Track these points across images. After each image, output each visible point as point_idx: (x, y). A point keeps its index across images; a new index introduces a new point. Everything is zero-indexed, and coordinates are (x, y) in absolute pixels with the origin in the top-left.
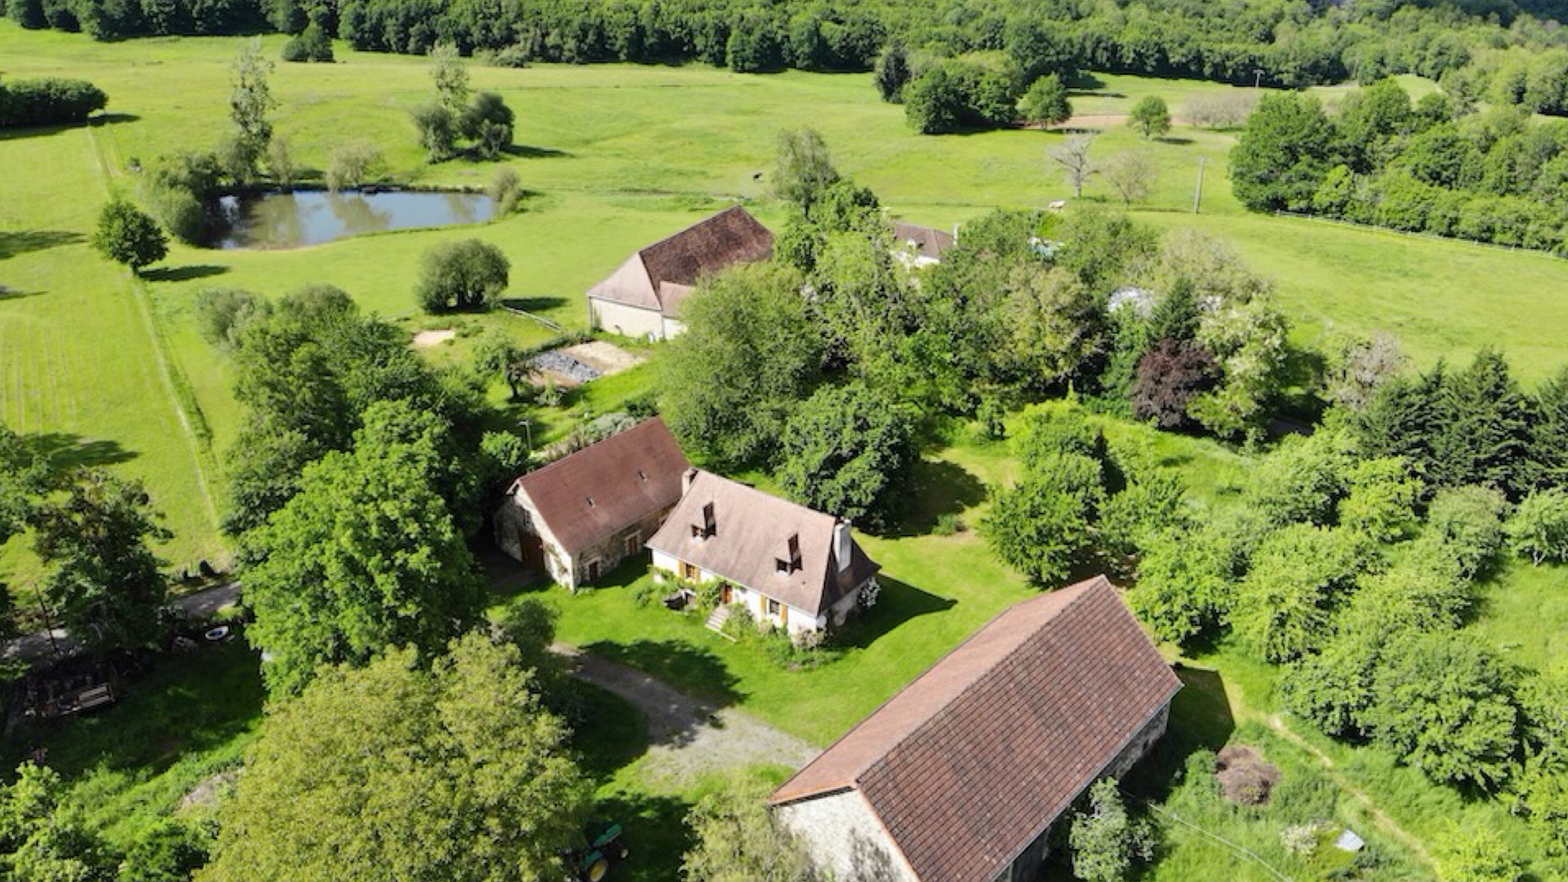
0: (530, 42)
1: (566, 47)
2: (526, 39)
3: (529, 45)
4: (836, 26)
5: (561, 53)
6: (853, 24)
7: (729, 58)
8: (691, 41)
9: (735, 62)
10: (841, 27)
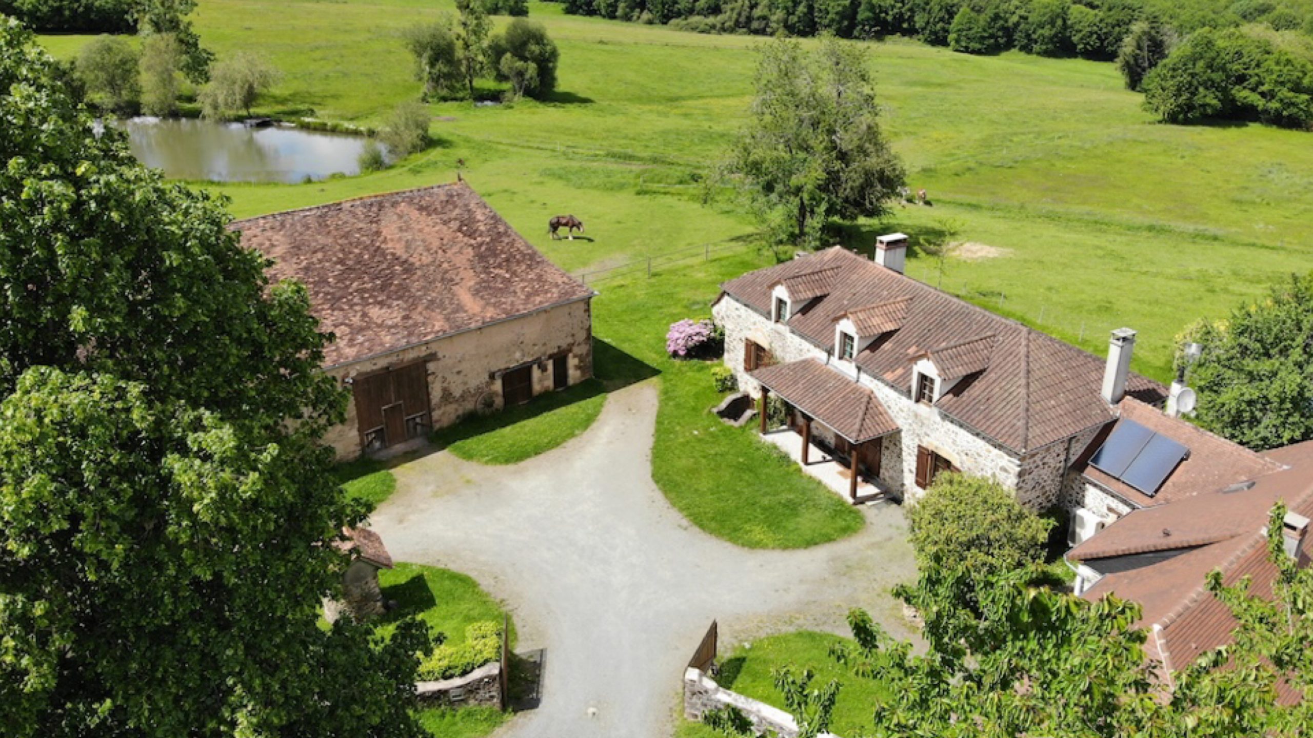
0: (736, 12)
1: (774, 18)
2: (732, 9)
3: (735, 16)
4: (1088, 10)
5: (767, 25)
6: (1110, 9)
7: (951, 37)
8: (911, 18)
9: (957, 41)
10: (1093, 12)
